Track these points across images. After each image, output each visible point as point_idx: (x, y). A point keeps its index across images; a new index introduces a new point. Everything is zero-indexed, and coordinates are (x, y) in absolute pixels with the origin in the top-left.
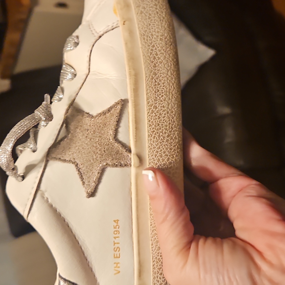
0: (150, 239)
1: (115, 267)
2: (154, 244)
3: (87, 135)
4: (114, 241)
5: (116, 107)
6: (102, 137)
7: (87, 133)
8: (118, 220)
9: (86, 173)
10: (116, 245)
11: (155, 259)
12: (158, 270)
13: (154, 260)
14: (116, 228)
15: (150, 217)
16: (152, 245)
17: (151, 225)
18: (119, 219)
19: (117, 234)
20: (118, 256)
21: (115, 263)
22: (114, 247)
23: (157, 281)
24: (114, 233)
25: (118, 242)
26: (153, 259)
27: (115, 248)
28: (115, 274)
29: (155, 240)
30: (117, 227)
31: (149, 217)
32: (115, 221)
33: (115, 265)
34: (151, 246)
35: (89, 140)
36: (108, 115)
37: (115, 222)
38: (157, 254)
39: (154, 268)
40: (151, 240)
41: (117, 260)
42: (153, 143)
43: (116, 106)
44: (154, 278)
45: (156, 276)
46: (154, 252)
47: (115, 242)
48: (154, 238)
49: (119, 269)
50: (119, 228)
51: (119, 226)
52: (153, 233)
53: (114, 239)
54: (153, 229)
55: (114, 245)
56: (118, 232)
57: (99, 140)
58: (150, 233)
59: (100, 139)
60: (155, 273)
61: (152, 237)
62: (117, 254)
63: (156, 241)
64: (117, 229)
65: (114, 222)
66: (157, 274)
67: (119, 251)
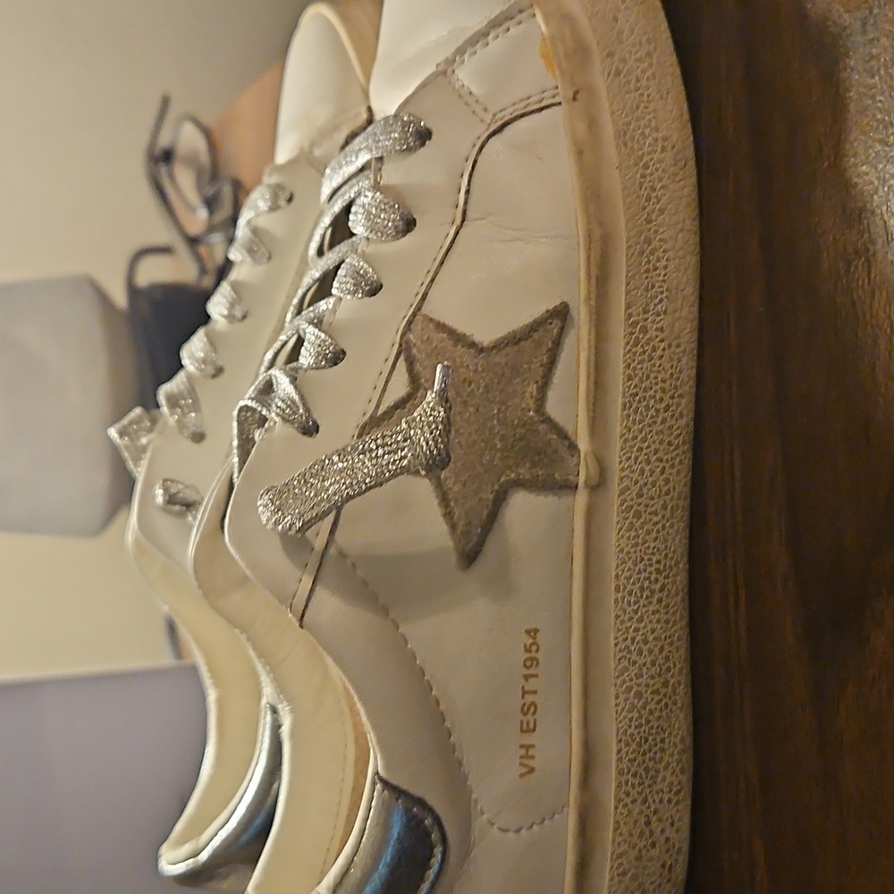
0: (613, 681)
1: (521, 757)
2: (621, 696)
3: (468, 396)
4: (523, 687)
5: (551, 324)
6: (509, 404)
7: (469, 390)
8: (536, 631)
9: (462, 501)
10: (529, 698)
11: (622, 734)
12: (629, 764)
13: (620, 737)
14: (530, 651)
15: (616, 624)
16: (617, 697)
17: (616, 645)
18: (539, 627)
19: (531, 666)
20: (531, 726)
21: (522, 746)
22: (522, 702)
23: (624, 792)
24: (525, 665)
25: (534, 689)
26: (617, 735)
27: (525, 705)
28: (522, 775)
29: (624, 686)
30: (534, 648)
31: (613, 624)
32: (528, 632)
33: (523, 752)
34: (613, 702)
35: (472, 409)
36: (526, 345)
37: (530, 635)
38: (627, 720)
39: (620, 760)
40: (616, 685)
41: (528, 739)
42: (631, 426)
43: (549, 321)
44: (619, 785)
45: (623, 779)
46: (620, 715)
47: (527, 688)
48: (622, 678)
49: (531, 763)
50: (537, 650)
51: (538, 647)
52: (620, 667)
53: (523, 681)
54: (621, 654)
55: (523, 697)
56: (535, 663)
57: (499, 410)
58: (613, 666)
59: (503, 408)
60: (620, 772)
61: (618, 677)
62: (528, 723)
63: (626, 687)
64: (533, 654)
65: (525, 636)
66: (625, 777)
67: (534, 713)
